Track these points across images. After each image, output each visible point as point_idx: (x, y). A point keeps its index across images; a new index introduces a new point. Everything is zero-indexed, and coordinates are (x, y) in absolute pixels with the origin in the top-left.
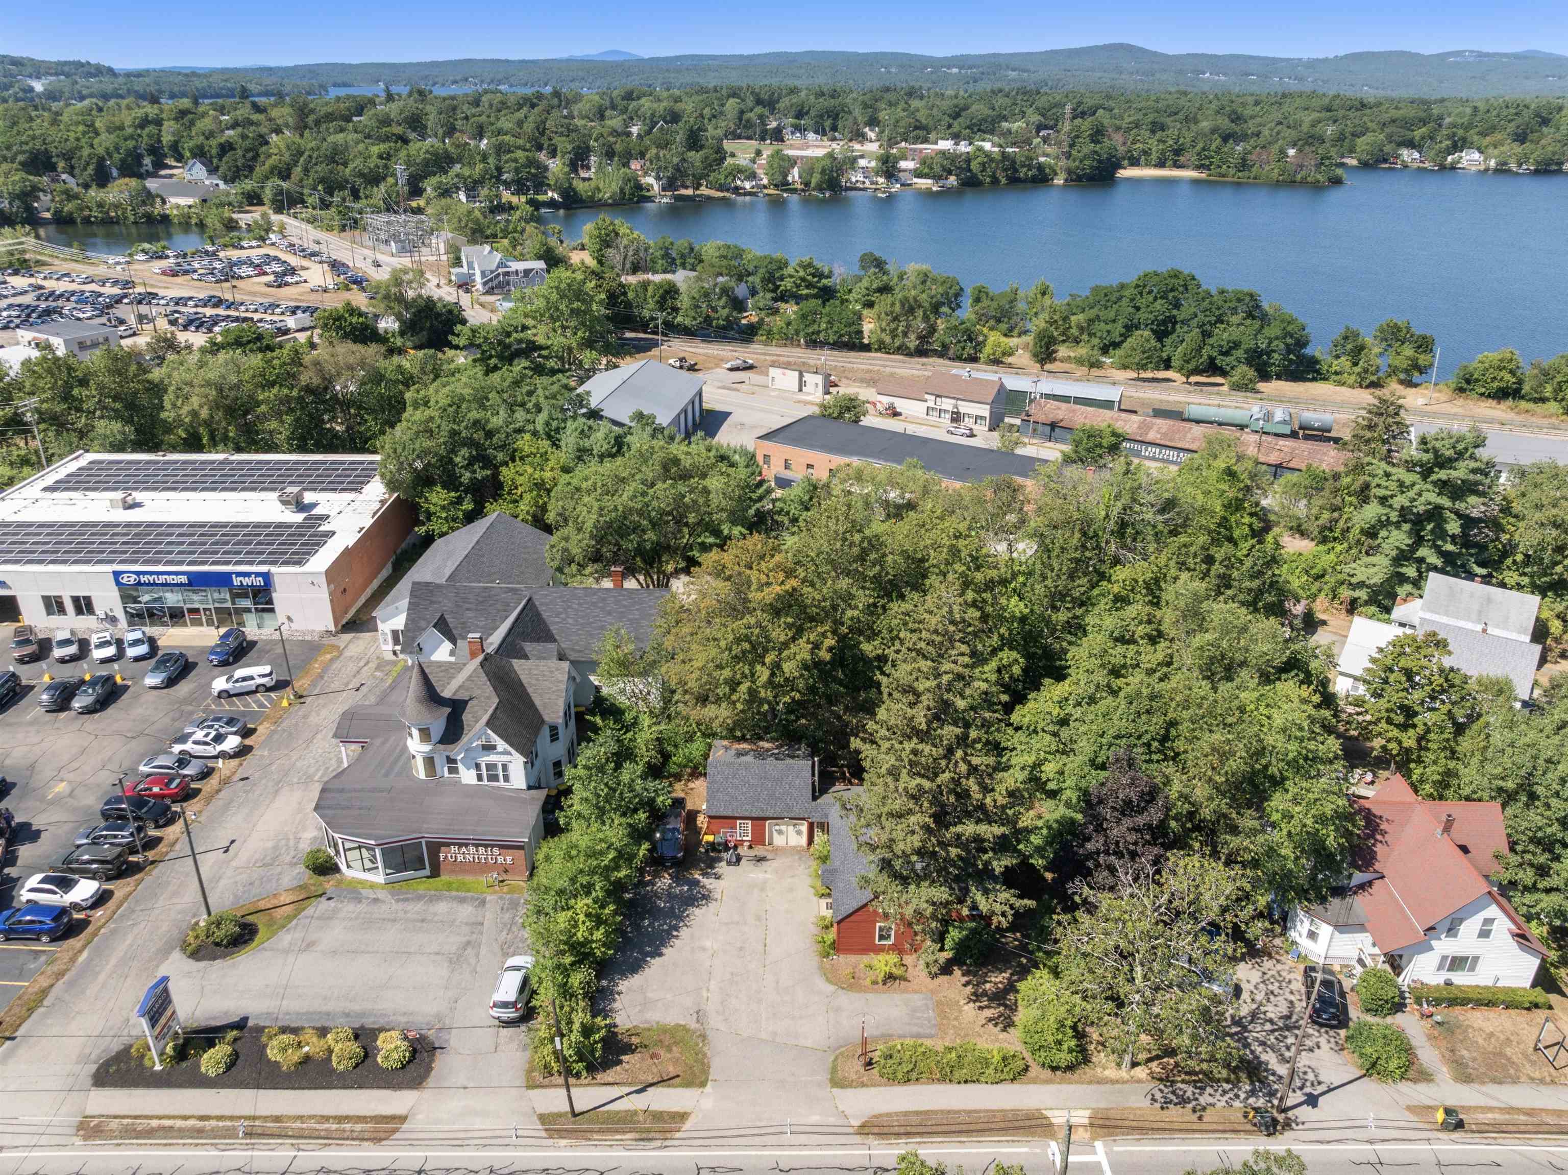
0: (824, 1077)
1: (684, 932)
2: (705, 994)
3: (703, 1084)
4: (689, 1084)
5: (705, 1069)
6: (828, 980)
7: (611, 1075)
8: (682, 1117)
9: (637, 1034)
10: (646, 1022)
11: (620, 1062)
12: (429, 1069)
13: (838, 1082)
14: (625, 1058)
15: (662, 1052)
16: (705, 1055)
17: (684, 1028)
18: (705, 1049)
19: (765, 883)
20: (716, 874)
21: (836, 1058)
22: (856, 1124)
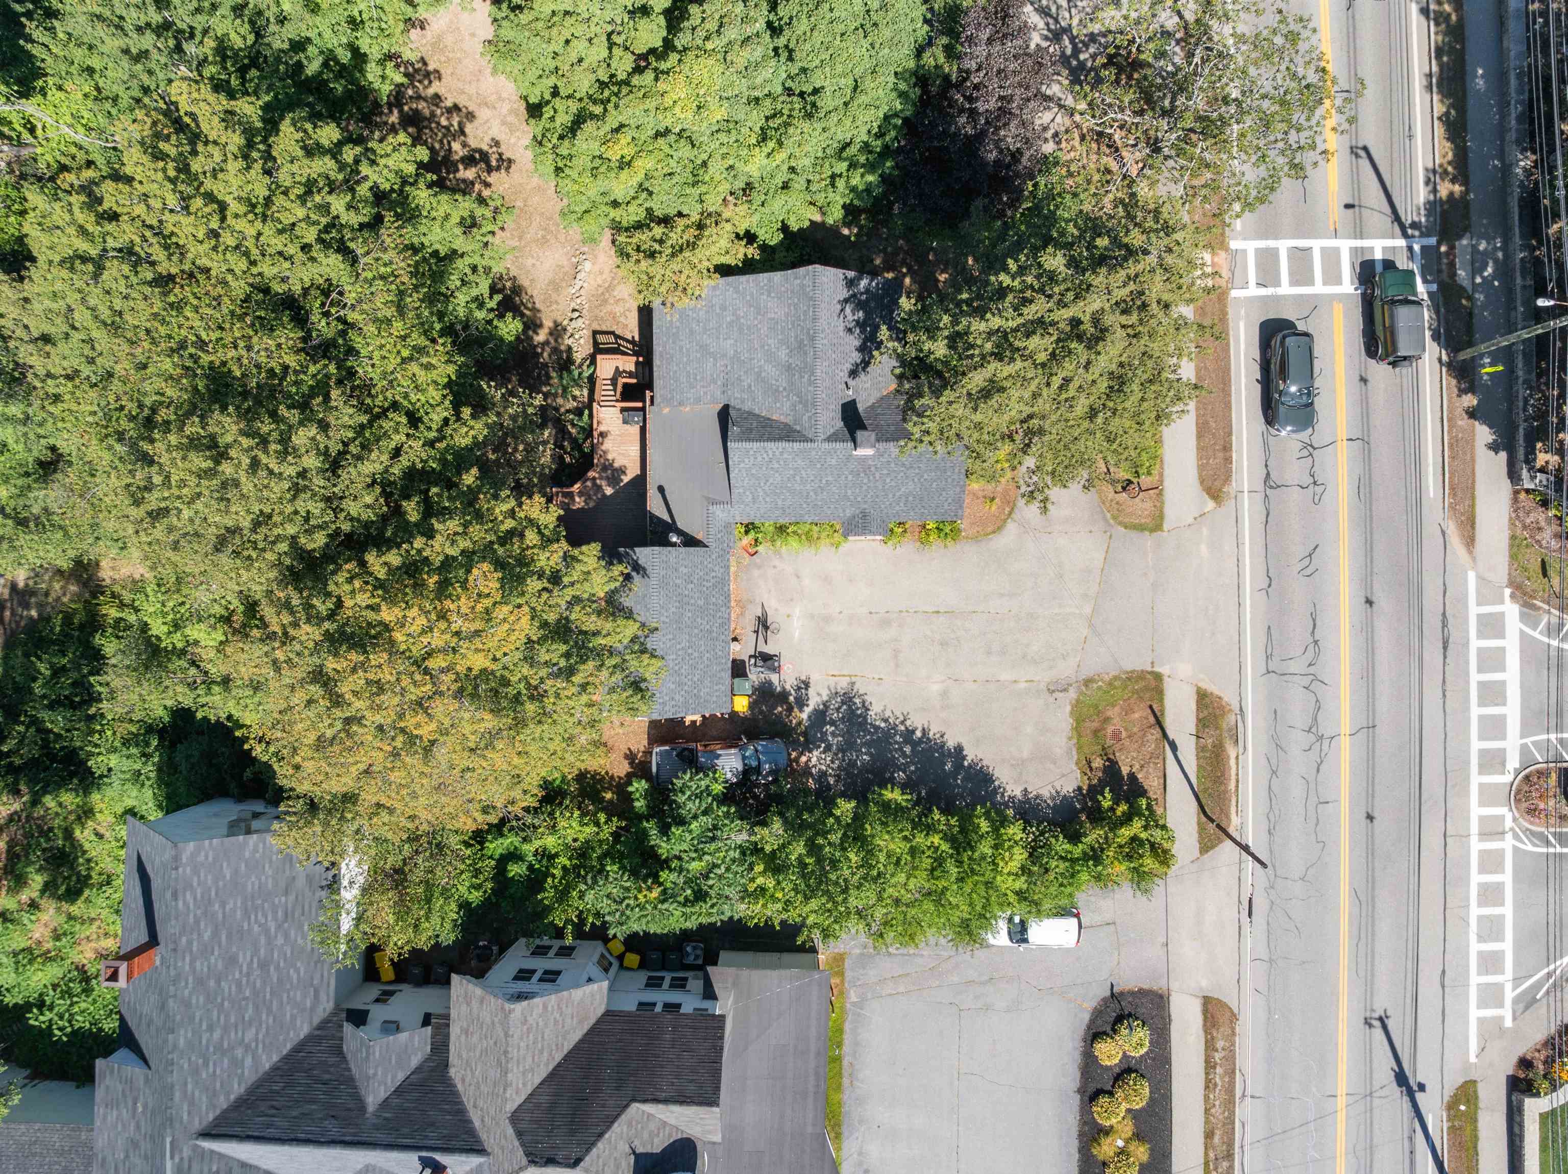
0: (1148, 540)
1: (917, 722)
2: (1023, 685)
3: (1158, 677)
4: (1159, 692)
5: (1141, 676)
6: (999, 529)
7: (1151, 783)
8: (1203, 697)
9: (1089, 763)
10: (1069, 752)
11: (1132, 777)
12: (1142, 993)
13: (1156, 524)
14: (1125, 770)
15: (1110, 729)
16: (1116, 678)
17: (1077, 705)
18: (1107, 678)
19: (812, 616)
20: (799, 688)
21: (1120, 523)
22: (1211, 505)
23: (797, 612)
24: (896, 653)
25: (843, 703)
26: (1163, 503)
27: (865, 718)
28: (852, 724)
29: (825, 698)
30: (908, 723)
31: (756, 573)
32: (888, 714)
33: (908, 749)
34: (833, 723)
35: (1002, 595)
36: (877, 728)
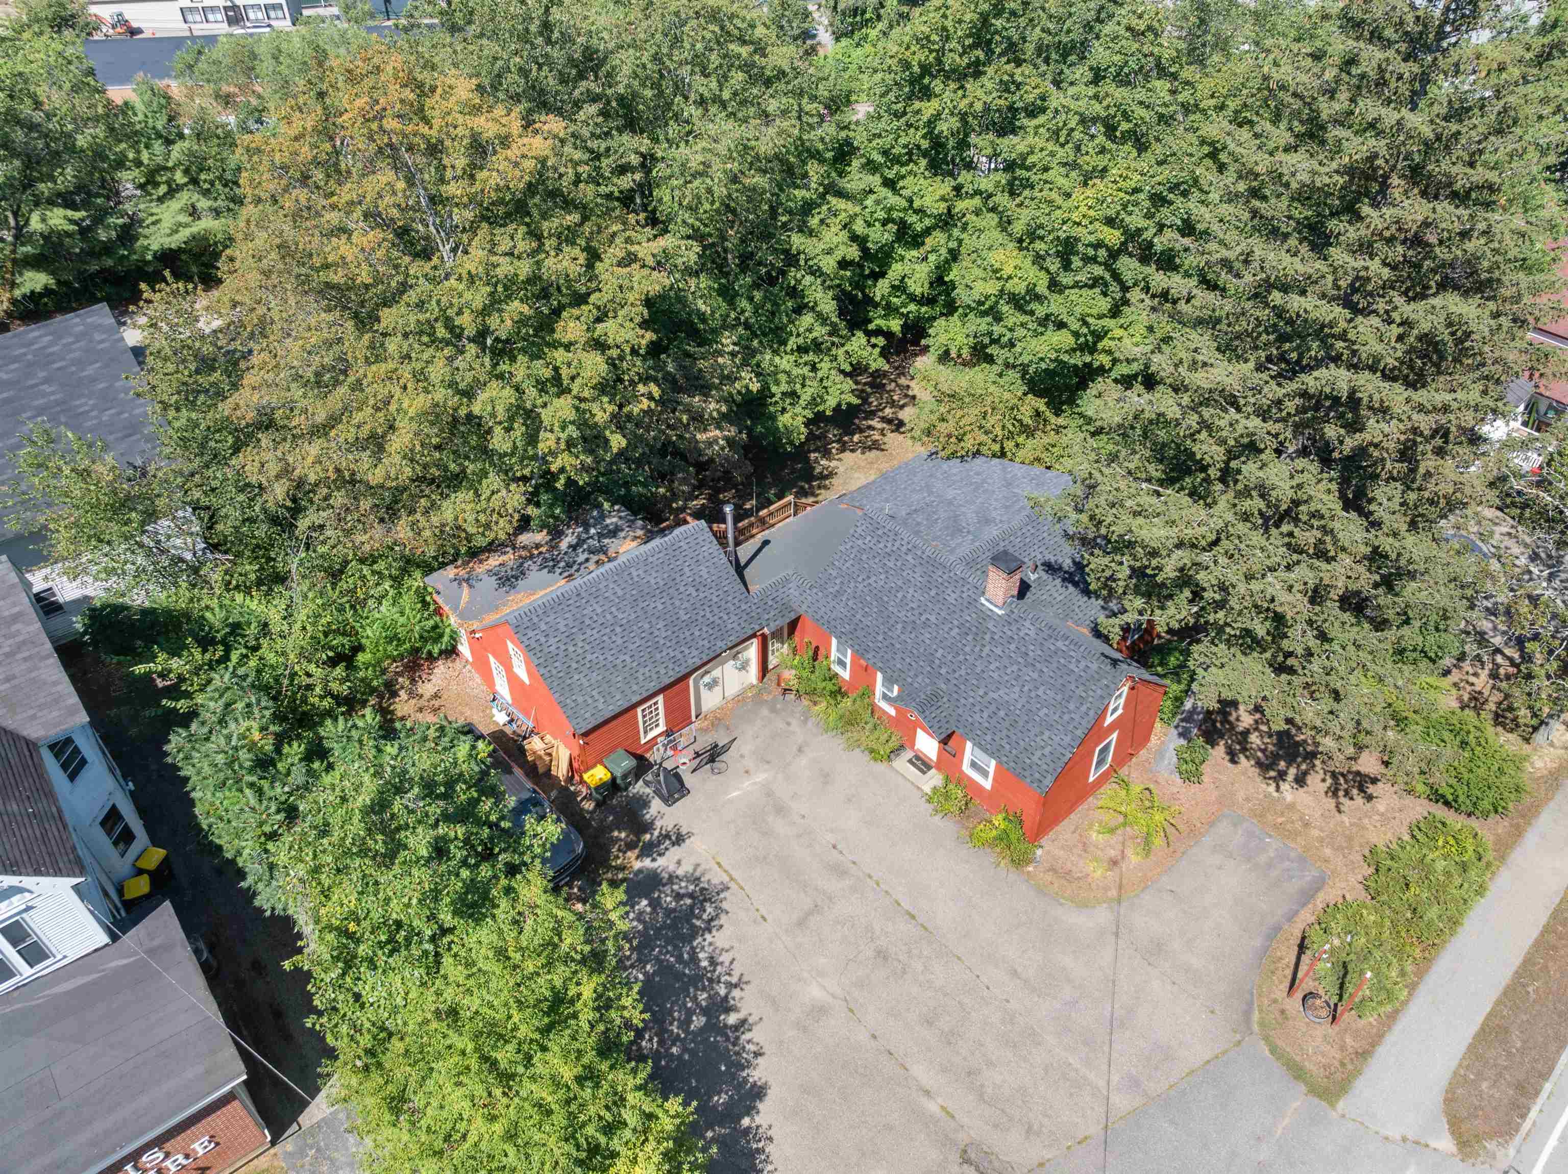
0: (1296, 1098)
1: (748, 1004)
13: (1327, 1086)
19: (769, 794)
20: (667, 836)
21: (1266, 1038)
22: (1445, 1143)
23: (761, 777)
24: (816, 908)
25: (691, 896)
26: (1357, 1072)
27: (693, 937)
28: (674, 926)
29: (680, 872)
30: (736, 993)
31: (765, 712)
32: (725, 958)
33: (698, 1021)
34: (655, 904)
35: (1014, 973)
36: (694, 959)
